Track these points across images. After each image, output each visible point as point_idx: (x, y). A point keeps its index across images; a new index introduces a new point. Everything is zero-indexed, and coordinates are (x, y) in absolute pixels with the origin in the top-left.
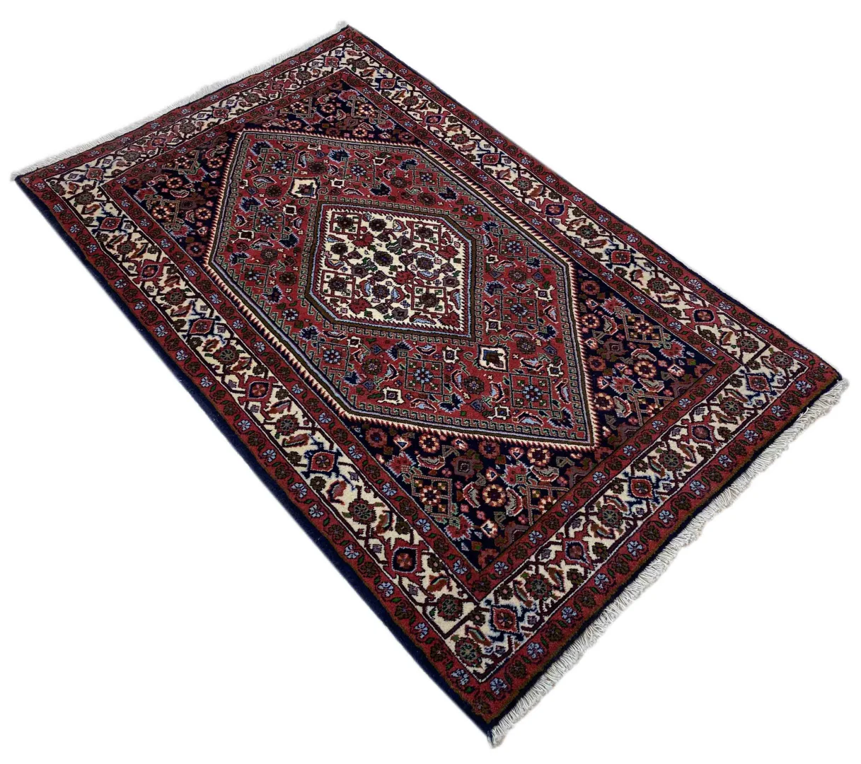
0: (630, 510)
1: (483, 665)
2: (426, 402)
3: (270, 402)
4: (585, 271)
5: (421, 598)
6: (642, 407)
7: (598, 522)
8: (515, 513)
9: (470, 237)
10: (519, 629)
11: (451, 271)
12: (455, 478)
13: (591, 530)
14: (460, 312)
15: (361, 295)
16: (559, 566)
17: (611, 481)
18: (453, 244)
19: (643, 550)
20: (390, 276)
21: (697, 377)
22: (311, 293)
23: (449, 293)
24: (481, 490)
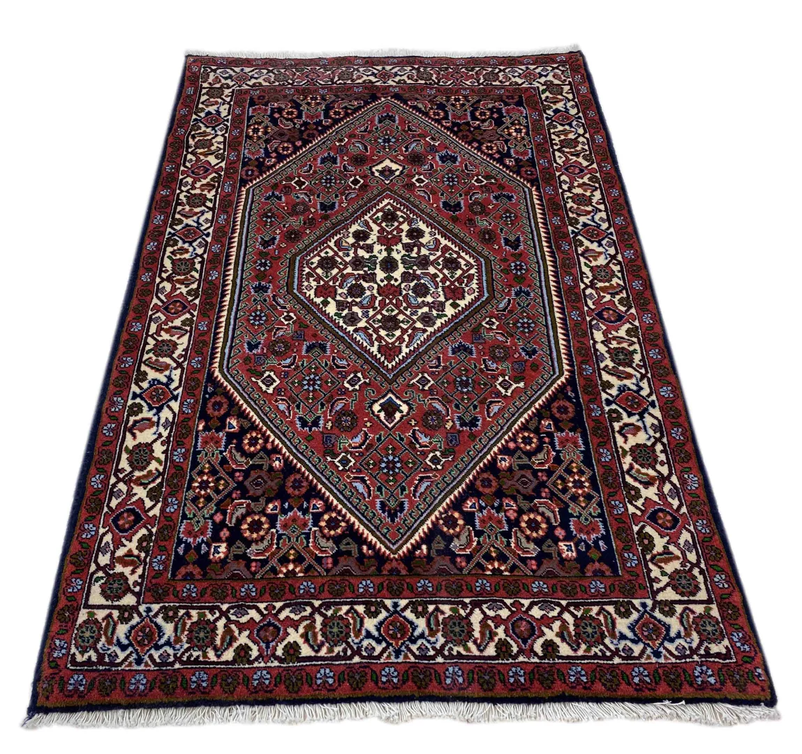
0: (362, 640)
1: (86, 656)
2: (290, 406)
3: (172, 322)
4: (575, 390)
5: (104, 560)
6: (488, 557)
7: (318, 626)
8: (254, 556)
9: (492, 291)
10: (146, 654)
11: (438, 310)
12: (241, 486)
13: (304, 627)
14: (405, 350)
15: (337, 284)
16: (240, 633)
17: (374, 600)
18: (466, 289)
19: (331, 685)
20: (379, 282)
21: (584, 573)
22: (298, 258)
23: (415, 329)
24: (250, 512)
